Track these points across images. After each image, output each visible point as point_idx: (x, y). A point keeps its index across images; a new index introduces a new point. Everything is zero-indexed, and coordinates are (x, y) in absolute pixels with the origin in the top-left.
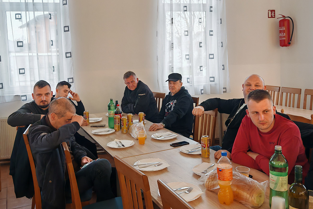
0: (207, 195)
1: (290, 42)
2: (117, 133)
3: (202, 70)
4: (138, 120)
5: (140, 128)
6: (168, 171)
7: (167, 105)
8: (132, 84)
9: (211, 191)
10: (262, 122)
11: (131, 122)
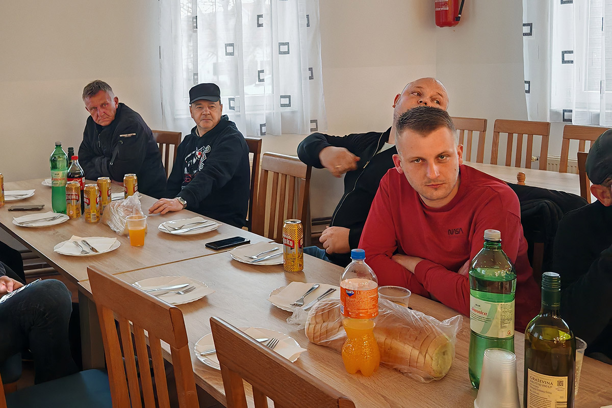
0: (314, 356)
1: (460, 16)
2: (74, 223)
3: (263, 80)
4: (123, 194)
5: (130, 209)
6: (210, 305)
7: (189, 159)
8: (104, 110)
9: (322, 346)
10: (434, 182)
11: (108, 197)
